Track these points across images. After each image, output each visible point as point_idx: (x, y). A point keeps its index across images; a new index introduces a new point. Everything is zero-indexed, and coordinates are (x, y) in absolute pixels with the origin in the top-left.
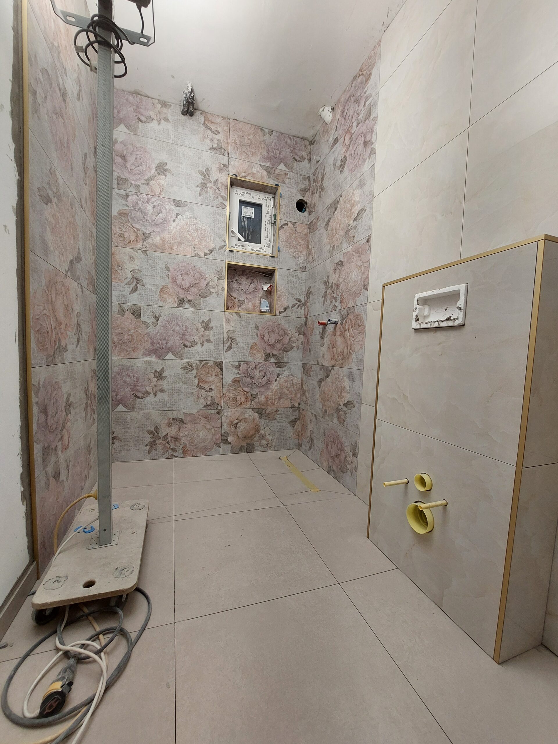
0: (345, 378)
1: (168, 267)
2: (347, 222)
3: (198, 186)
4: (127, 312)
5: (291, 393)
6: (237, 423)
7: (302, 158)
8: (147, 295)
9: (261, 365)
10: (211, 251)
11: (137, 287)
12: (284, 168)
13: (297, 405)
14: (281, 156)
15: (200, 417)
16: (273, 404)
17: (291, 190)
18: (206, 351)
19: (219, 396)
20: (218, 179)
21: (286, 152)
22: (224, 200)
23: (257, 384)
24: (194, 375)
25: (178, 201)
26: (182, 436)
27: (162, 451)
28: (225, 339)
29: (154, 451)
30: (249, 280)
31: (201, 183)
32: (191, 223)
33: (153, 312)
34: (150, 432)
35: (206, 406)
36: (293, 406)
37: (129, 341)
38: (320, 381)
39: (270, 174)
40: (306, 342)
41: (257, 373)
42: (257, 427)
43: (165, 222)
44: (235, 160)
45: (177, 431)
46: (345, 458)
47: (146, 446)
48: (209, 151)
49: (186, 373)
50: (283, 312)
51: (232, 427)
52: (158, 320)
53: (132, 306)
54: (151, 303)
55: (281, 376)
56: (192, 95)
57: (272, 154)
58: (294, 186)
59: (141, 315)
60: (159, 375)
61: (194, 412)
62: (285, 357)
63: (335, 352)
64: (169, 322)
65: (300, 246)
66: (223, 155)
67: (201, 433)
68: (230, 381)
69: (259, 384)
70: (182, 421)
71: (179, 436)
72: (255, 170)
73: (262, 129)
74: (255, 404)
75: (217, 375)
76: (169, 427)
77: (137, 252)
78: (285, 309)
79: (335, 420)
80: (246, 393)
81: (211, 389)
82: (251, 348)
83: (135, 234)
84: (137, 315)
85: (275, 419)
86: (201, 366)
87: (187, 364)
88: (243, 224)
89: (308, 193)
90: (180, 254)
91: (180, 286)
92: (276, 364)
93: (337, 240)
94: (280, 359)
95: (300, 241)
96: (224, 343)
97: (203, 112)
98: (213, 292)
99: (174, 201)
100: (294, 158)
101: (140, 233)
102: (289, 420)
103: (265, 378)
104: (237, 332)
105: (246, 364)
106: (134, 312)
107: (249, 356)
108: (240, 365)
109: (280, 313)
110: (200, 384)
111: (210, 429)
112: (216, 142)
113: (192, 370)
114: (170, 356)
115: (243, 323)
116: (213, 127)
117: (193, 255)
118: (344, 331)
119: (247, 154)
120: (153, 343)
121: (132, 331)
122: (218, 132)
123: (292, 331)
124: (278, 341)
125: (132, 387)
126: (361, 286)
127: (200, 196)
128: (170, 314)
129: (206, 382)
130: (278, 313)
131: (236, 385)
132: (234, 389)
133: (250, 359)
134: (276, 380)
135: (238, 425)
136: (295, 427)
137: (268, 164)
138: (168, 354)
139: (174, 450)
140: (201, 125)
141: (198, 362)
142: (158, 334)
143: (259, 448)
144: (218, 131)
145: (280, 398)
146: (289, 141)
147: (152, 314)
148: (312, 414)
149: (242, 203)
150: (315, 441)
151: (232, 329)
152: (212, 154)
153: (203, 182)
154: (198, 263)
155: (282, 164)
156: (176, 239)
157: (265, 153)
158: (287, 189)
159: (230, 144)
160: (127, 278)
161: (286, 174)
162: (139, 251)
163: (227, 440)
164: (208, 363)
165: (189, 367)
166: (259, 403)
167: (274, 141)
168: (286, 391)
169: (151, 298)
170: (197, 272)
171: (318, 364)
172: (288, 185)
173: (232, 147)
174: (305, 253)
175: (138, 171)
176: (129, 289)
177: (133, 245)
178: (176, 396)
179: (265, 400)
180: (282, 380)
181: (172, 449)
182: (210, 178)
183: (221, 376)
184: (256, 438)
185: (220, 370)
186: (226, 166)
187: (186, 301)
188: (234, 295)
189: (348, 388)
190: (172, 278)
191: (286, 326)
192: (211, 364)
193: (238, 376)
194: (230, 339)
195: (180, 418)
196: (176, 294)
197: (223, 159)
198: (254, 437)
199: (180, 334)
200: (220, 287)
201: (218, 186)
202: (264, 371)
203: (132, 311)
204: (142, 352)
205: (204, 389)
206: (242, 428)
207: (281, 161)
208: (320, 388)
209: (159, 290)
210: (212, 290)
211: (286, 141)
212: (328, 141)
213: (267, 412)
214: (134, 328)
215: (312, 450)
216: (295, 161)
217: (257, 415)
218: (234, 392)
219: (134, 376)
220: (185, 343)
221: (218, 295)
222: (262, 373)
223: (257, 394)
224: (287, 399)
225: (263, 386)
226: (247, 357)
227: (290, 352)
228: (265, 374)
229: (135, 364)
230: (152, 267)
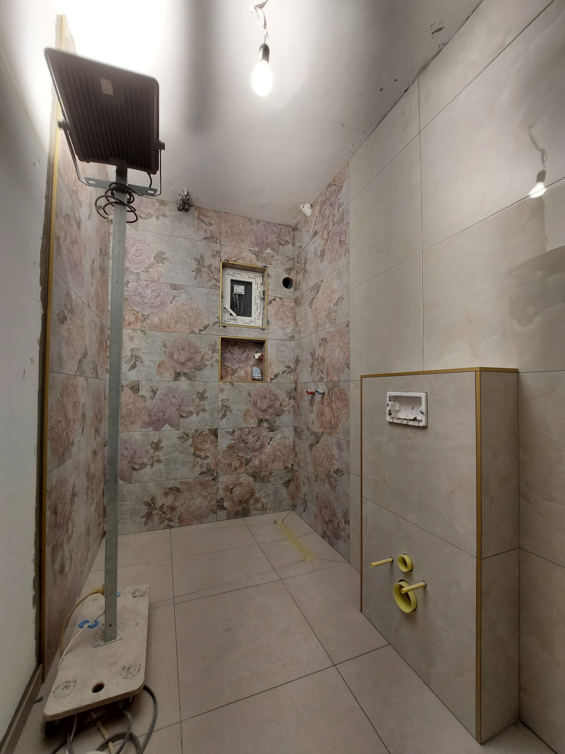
0: (334, 446)
1: (166, 344)
2: (328, 305)
3: (193, 271)
4: (126, 388)
5: (284, 455)
6: (233, 488)
7: (287, 243)
8: (145, 371)
9: (254, 430)
10: (205, 327)
11: (136, 364)
12: (271, 252)
13: (290, 466)
14: (268, 242)
15: (196, 484)
16: (267, 467)
17: (278, 270)
18: (201, 420)
19: (214, 463)
20: (211, 264)
21: (273, 238)
22: (217, 282)
23: (251, 449)
24: (190, 444)
25: (175, 285)
26: (179, 506)
27: (158, 522)
28: (219, 408)
29: (150, 522)
30: (241, 350)
31: (196, 268)
32: (187, 304)
33: (151, 387)
34: (147, 504)
35: (202, 473)
36: (286, 468)
37: (127, 415)
38: (311, 446)
39: (259, 257)
40: (296, 406)
41: (250, 439)
42: (252, 490)
43: (163, 304)
44: (226, 247)
45: (173, 501)
46: (338, 525)
47: (143, 517)
48: (204, 240)
49: (183, 442)
50: (274, 379)
51: (227, 492)
52: (156, 393)
53: (130, 382)
54: (149, 378)
55: (273, 439)
56: (188, 198)
57: (260, 240)
58: (280, 266)
59: (139, 390)
60: (157, 446)
61: (190, 480)
62: (277, 421)
63: (323, 420)
64: (165, 395)
65: (288, 318)
66: (216, 243)
67: (197, 501)
68: (225, 448)
69: (252, 448)
70: (178, 490)
71: (175, 505)
72: (245, 254)
73: (250, 220)
74: (249, 468)
75: (212, 443)
76: (165, 497)
77: (136, 333)
78: (276, 376)
79: (327, 485)
80: (240, 458)
81: (207, 457)
82: (245, 415)
83: (134, 317)
84: (135, 390)
85: (269, 482)
86: (197, 435)
87: (183, 434)
88: (235, 300)
89: (293, 272)
90: (176, 332)
91: (177, 361)
92: (268, 428)
93: (320, 319)
94: (272, 423)
95: (288, 314)
96: (218, 412)
97: (197, 208)
98: (207, 365)
99: (171, 285)
100: (280, 243)
101: (139, 315)
102: (283, 482)
103: (259, 442)
104: (231, 401)
105: (240, 430)
107: (242, 422)
108: (234, 432)
109: (271, 380)
110: (196, 452)
111: (205, 496)
112: (209, 232)
113: (188, 439)
114: (167, 427)
115: (236, 391)
116: (206, 220)
117: (189, 331)
118: (330, 402)
119: (237, 242)
120: (150, 416)
121: (131, 406)
122: (211, 224)
123: (283, 396)
124: (270, 407)
125: (130, 459)
126: (344, 364)
127: (195, 279)
128: (167, 387)
129: (201, 450)
130: (269, 380)
131: (231, 450)
132: (229, 455)
133: (244, 425)
134: (269, 444)
135: (234, 490)
136: (289, 488)
137: (257, 249)
138: (164, 425)
139: (170, 520)
140: (195, 219)
141: (193, 431)
142: (156, 407)
143: (255, 512)
144: (210, 223)
145: (273, 461)
146: (274, 228)
147: (149, 388)
148: (305, 476)
149: (234, 282)
150: (309, 504)
151: (226, 398)
152: (206, 243)
153: (198, 267)
154: (193, 339)
155: (269, 249)
156: (173, 319)
157: (254, 240)
158: (274, 269)
159: (222, 233)
160: (127, 356)
161: (272, 257)
162: (139, 331)
163: (223, 506)
164: (203, 432)
166: (253, 467)
167: (261, 229)
168: (279, 454)
169: (149, 373)
170: (193, 347)
171: (308, 429)
172: (275, 266)
173: (224, 236)
174: (292, 324)
175: (138, 261)
176: (128, 366)
177: (133, 326)
178: (172, 465)
179: (259, 463)
180: (275, 443)
181: (168, 519)
182: (204, 264)
183: (216, 443)
184: (252, 502)
185: (215, 437)
186: (218, 252)
187: (182, 374)
188: (228, 364)
189: (337, 456)
190: (169, 354)
191: (278, 392)
192: (207, 432)
193: (233, 442)
194: (224, 408)
195: (176, 488)
196: (173, 368)
197: (216, 247)
198: (250, 501)
199: (176, 405)
200: (214, 360)
201: (212, 270)
202: (258, 436)
203: (131, 387)
204: (139, 425)
205: (199, 457)
206: (237, 492)
207: (268, 245)
208: (311, 452)
209: (157, 366)
210: (207, 363)
211: (272, 229)
212: (308, 231)
213: (261, 475)
215: (306, 512)
216: (281, 246)
217: (251, 479)
218: (229, 458)
219: (131, 449)
220: (181, 414)
221: (212, 367)
222: (255, 438)
223: (251, 458)
224: (280, 461)
225: (257, 450)
226: (240, 423)
227: (281, 416)
228: (259, 439)
229: (133, 437)
230: (150, 345)
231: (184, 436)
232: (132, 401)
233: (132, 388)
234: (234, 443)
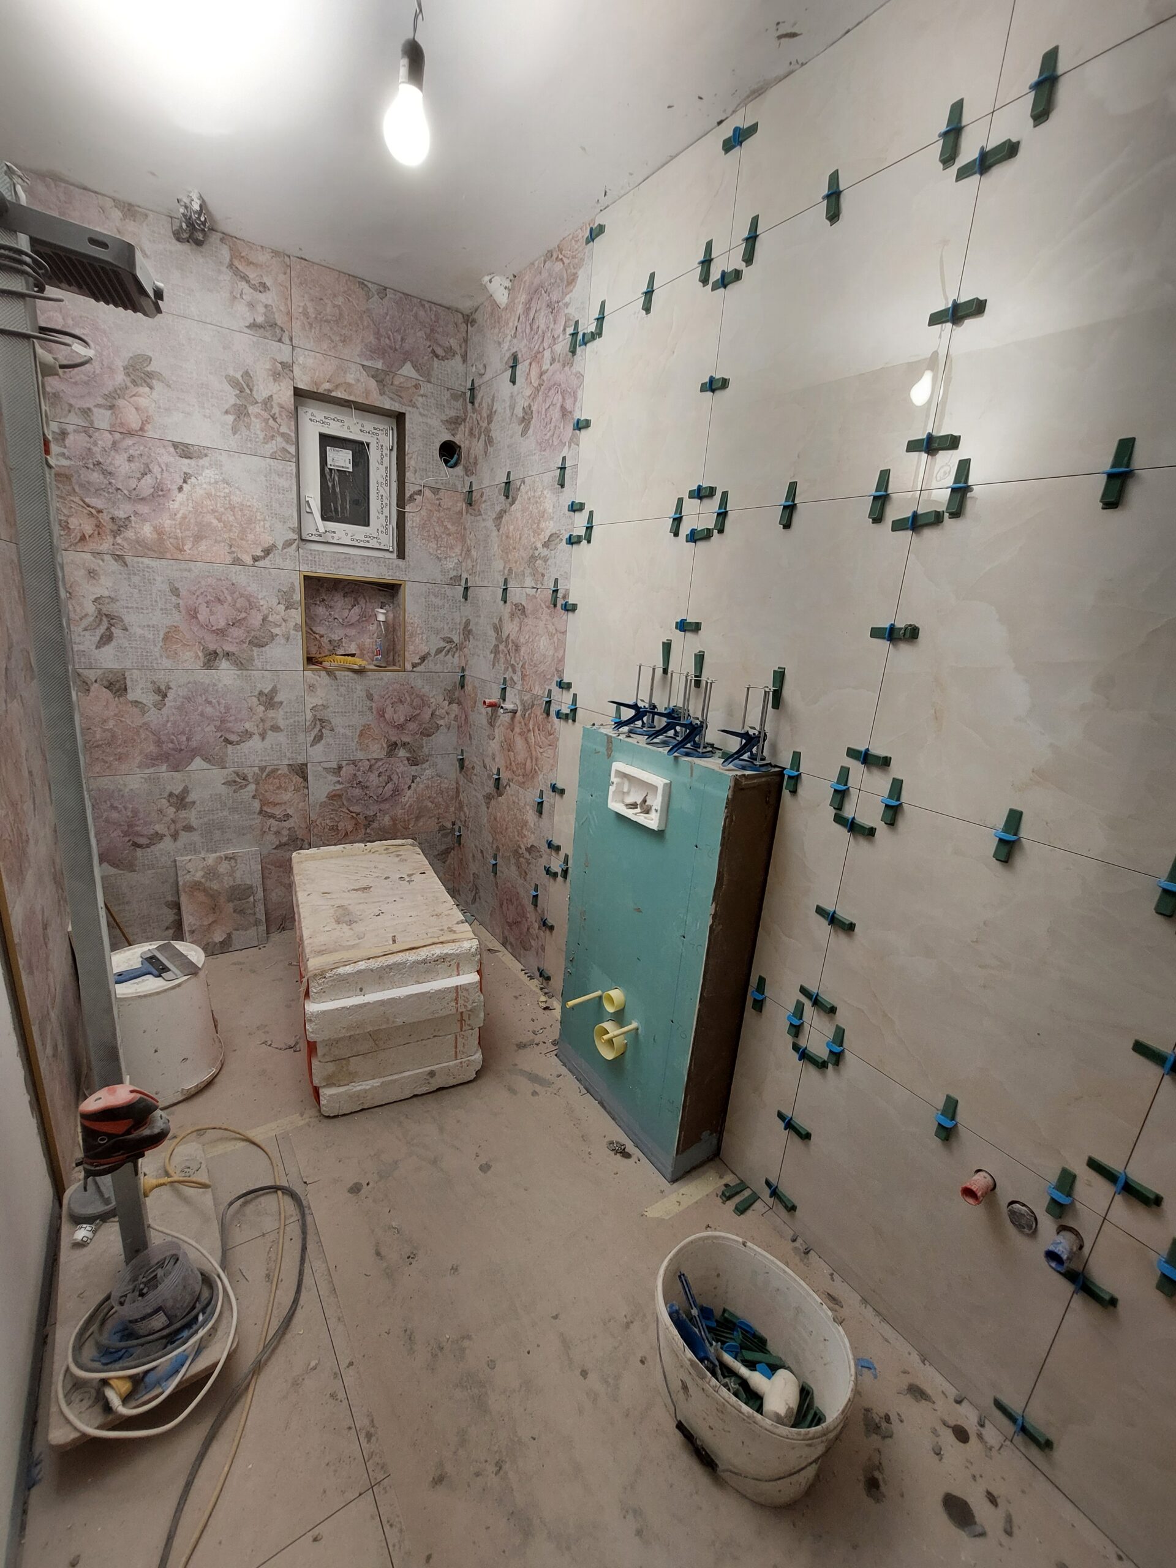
0: (528, 807)
1: (177, 589)
3: (227, 412)
4: (96, 685)
5: (438, 806)
7: (450, 352)
8: (135, 648)
9: (380, 763)
10: (267, 552)
11: (112, 633)
12: (413, 374)
13: (449, 825)
14: (407, 347)
15: (268, 866)
16: (407, 828)
17: (429, 421)
18: (272, 748)
19: (303, 826)
20: (271, 396)
21: (417, 338)
22: (287, 442)
23: (376, 797)
24: (252, 794)
25: (186, 445)
28: (308, 724)
30: (349, 600)
31: (235, 405)
32: (218, 494)
33: (153, 682)
35: (280, 846)
36: (442, 828)
37: (106, 742)
38: (489, 798)
39: (384, 385)
40: (463, 718)
41: (373, 779)
43: (160, 493)
44: (306, 352)
46: (528, 929)
48: (248, 331)
49: (235, 792)
50: (420, 664)
52: (165, 696)
53: (104, 673)
54: (145, 664)
55: (418, 779)
56: (203, 219)
57: (387, 341)
58: (433, 411)
59: (126, 689)
60: (180, 801)
62: (425, 744)
63: (512, 759)
64: (189, 699)
65: (449, 535)
66: (280, 341)
67: (274, 894)
68: (323, 799)
72: (352, 376)
73: (363, 283)
74: (372, 832)
75: (297, 790)
77: (103, 560)
78: (423, 659)
79: (513, 868)
80: (354, 815)
82: (361, 735)
83: (93, 521)
84: (118, 691)
86: (264, 776)
87: (234, 775)
88: (330, 484)
89: (462, 426)
90: (198, 560)
91: (207, 627)
92: (408, 759)
93: (516, 562)
94: (416, 749)
95: (449, 526)
96: (306, 731)
97: (226, 237)
98: (277, 635)
99: (175, 445)
100: (433, 352)
101: (105, 518)
102: (436, 852)
103: (390, 785)
104: (331, 709)
105: (353, 764)
106: (111, 684)
107: (356, 749)
108: (340, 768)
109: (414, 666)
110: (265, 808)
111: (290, 885)
112: (261, 310)
113: (246, 786)
114: (198, 763)
115: (342, 689)
116: (252, 275)
117: (229, 559)
118: (526, 730)
119: (332, 341)
120: (159, 743)
121: (112, 723)
122: (263, 287)
123: (436, 697)
124: (412, 719)
125: (125, 828)
126: (553, 669)
127: (234, 434)
128: (189, 683)
129: (276, 805)
130: (408, 667)
131: (335, 803)
132: (332, 810)
133: (360, 755)
134: (410, 787)
136: (448, 862)
137: (379, 365)
138: (192, 760)
140: (224, 269)
141: (256, 770)
142: (169, 724)
144: (263, 285)
145: (418, 818)
146: (422, 313)
147: (149, 685)
148: (476, 846)
149: (327, 441)
150: (482, 893)
151: (320, 702)
152: (255, 339)
153: (238, 402)
154: (241, 577)
155: (408, 365)
156: (188, 530)
157: (372, 339)
158: (421, 419)
159: (295, 315)
160: (86, 615)
161: (417, 386)
162: (107, 557)
164: (278, 770)
165: (240, 781)
166: (380, 829)
167: (390, 313)
168: (430, 804)
169: (144, 654)
170: (242, 595)
171: (485, 767)
172: (421, 410)
173: (299, 323)
174: (457, 550)
175: (83, 376)
176: (93, 638)
177: (92, 545)
178: (217, 834)
179: (391, 823)
180: (422, 786)
182: (254, 393)
183: (306, 791)
185: (301, 780)
186: (288, 367)
187: (221, 655)
188: (321, 630)
189: (532, 826)
190: (188, 611)
191: (426, 690)
192: (284, 770)
193: (339, 787)
194: (318, 722)
196: (200, 643)
197: (280, 350)
199: (214, 720)
200: (292, 624)
201: (273, 412)
202: (388, 774)
203: (106, 683)
204: (137, 761)
205: (273, 816)
207: (407, 356)
208: (488, 808)
209: (162, 636)
210: (276, 631)
211: (416, 313)
212: (499, 344)
214: (115, 715)
215: (477, 904)
216: (435, 359)
218: (332, 816)
219: (126, 808)
220: (228, 736)
221: (288, 639)
222: (384, 778)
223: (375, 815)
224: (430, 818)
225: (386, 799)
226: (353, 752)
227: (434, 735)
228: (390, 779)
229: (125, 785)
230: (140, 590)
231: (237, 779)
232: (112, 713)
233: (109, 686)
234: (341, 789)
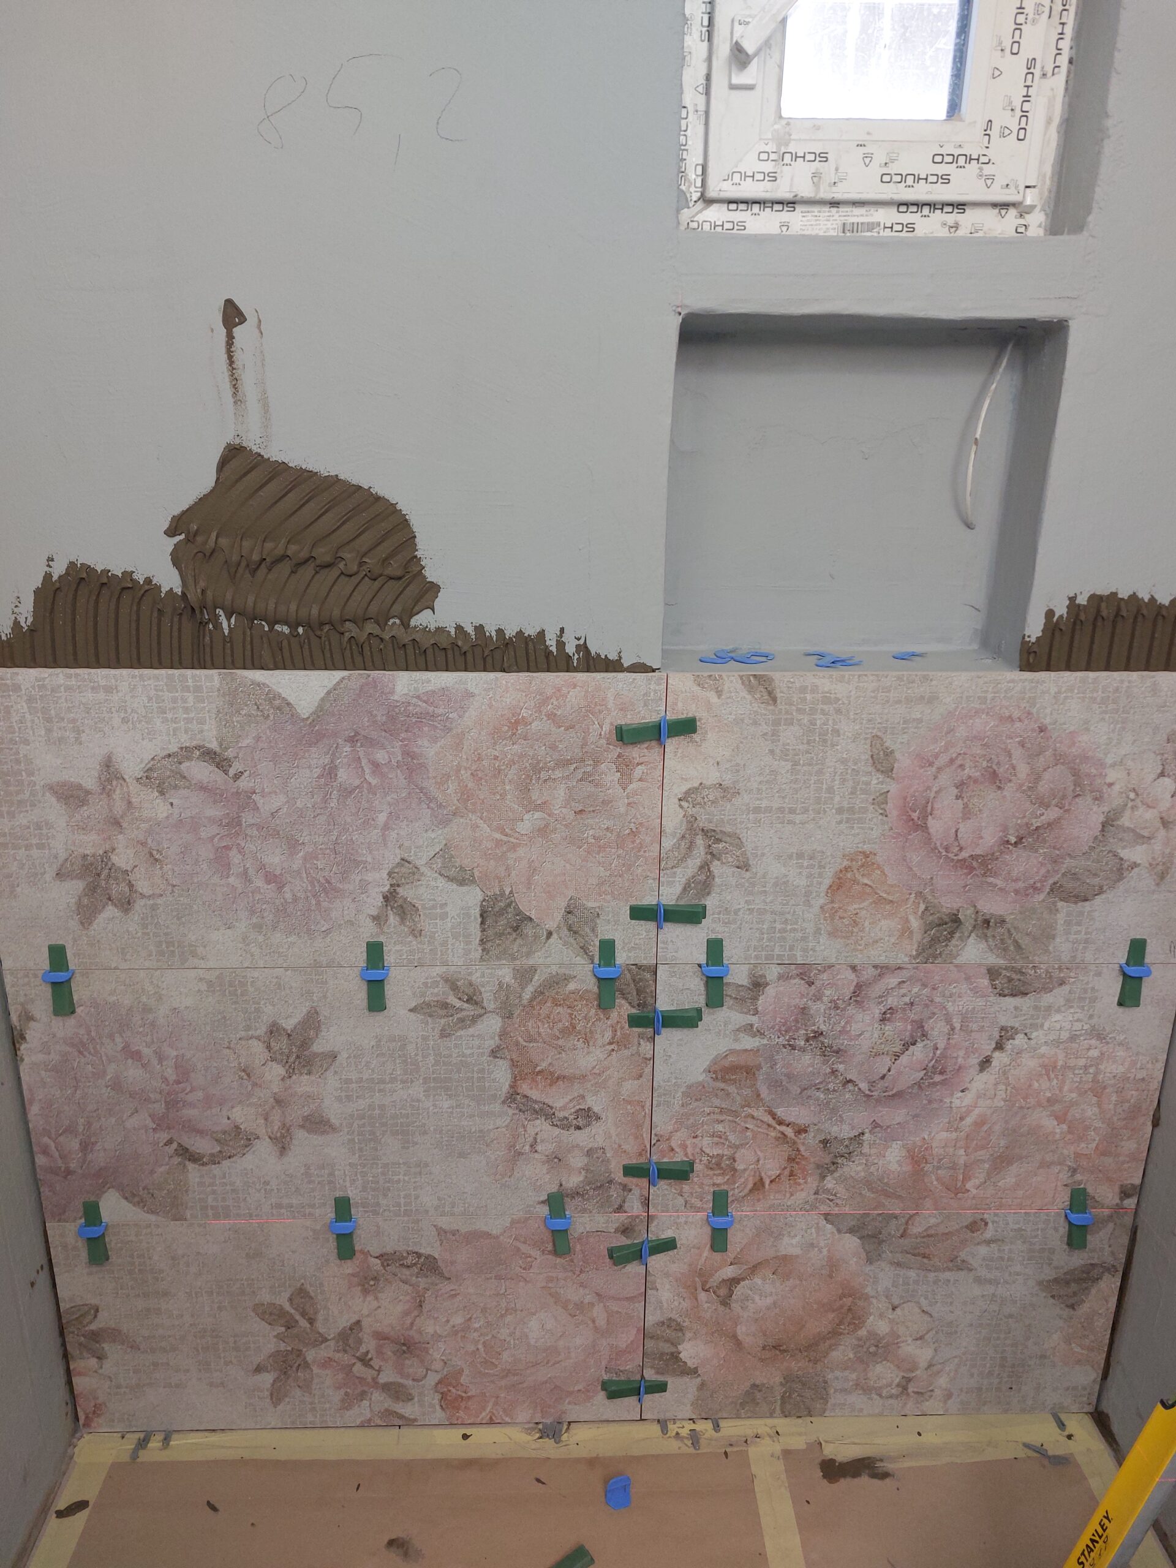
5: (1077, 1130)
6: (735, 1281)
9: (892, 981)
15: (524, 1248)
16: (957, 1190)
19: (631, 1147)
23: (864, 1086)
24: (491, 1043)
26: (437, 1337)
27: (337, 1397)
28: (668, 843)
29: (298, 1392)
34: (271, 1314)
35: (559, 1197)
41: (863, 1030)
42: (848, 1301)
45: (406, 1313)
47: (258, 1369)
49: (444, 1034)
51: (702, 1296)
55: (1019, 1040)
60: (297, 1050)
61: (495, 1225)
62: (1060, 927)
67: (534, 1324)
68: (696, 1074)
69: (872, 1084)
70: (429, 1266)
71: (420, 1332)
74: (841, 1190)
76: (366, 1292)
80: (789, 1132)
81: (588, 1116)
82: (838, 886)
85: (963, 1266)
86: (527, 995)
87: (443, 988)
92: (993, 973)
94: (1024, 941)
96: (662, 866)
102: (1048, 1274)
103: (919, 1052)
104: (746, 798)
105: (801, 976)
107: (818, 931)
108: (758, 987)
110: (525, 1088)
111: (580, 1306)
113: (474, 1020)
115: (789, 734)
124: (1025, 840)
129: (554, 1079)
131: (732, 1089)
132: (722, 1111)
133: (826, 950)
134: (985, 1063)
135: (739, 1290)
136: (1085, 1308)
139: (396, 1392)
141: (506, 975)
143: (857, 1399)
145: (1001, 1162)
151: (713, 777)
163: (675, 1357)
164: (567, 979)
165: (458, 1004)
166: (868, 1183)
168: (1050, 1123)
179: (907, 1168)
180: (1030, 1063)
181: (386, 1387)
183: (646, 1049)
184: (843, 1352)
192: (587, 983)
193: (751, 1044)
194: (700, 841)
195: (419, 1255)
198: (831, 1348)
202: (913, 1016)
205: (546, 1112)
206: (761, 1302)
213: (916, 1229)
217: (851, 1243)
218: (720, 1128)
222: (898, 1028)
223: (858, 1138)
224: (1044, 1165)
225: (899, 1095)
226: (804, 939)
227: (1098, 900)
228: (919, 1033)
231: (452, 1000)
234: (756, 1051)
